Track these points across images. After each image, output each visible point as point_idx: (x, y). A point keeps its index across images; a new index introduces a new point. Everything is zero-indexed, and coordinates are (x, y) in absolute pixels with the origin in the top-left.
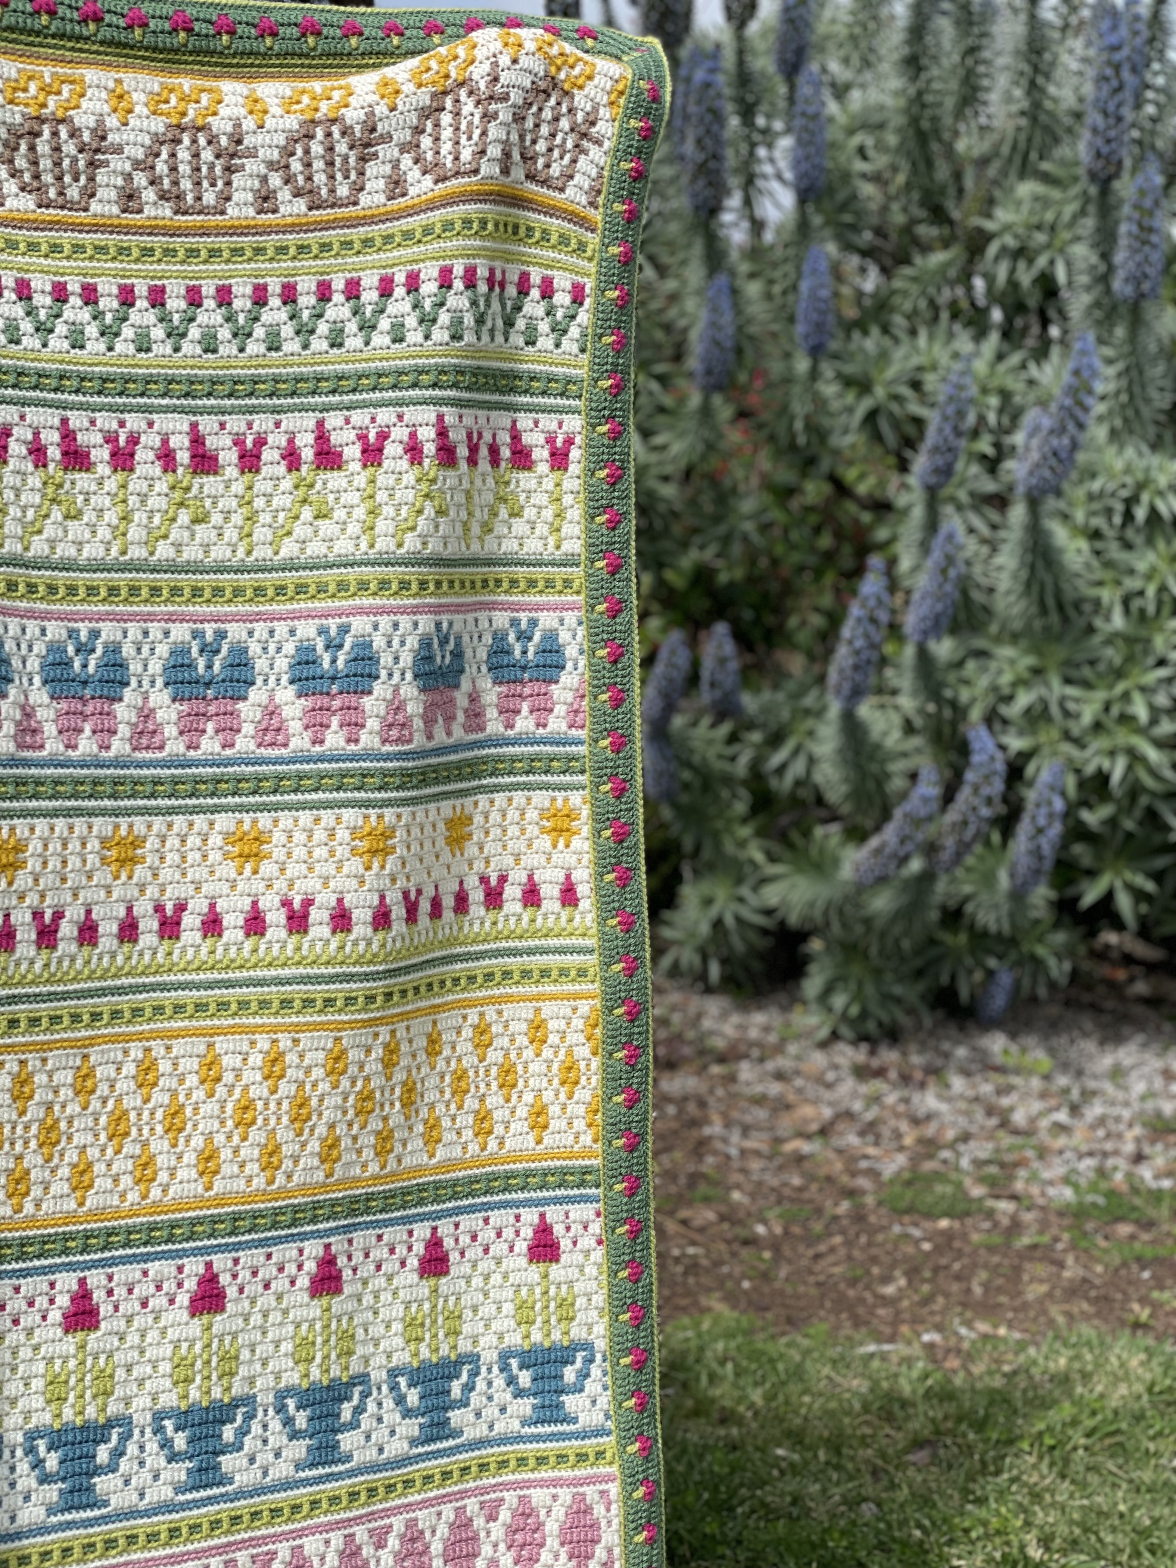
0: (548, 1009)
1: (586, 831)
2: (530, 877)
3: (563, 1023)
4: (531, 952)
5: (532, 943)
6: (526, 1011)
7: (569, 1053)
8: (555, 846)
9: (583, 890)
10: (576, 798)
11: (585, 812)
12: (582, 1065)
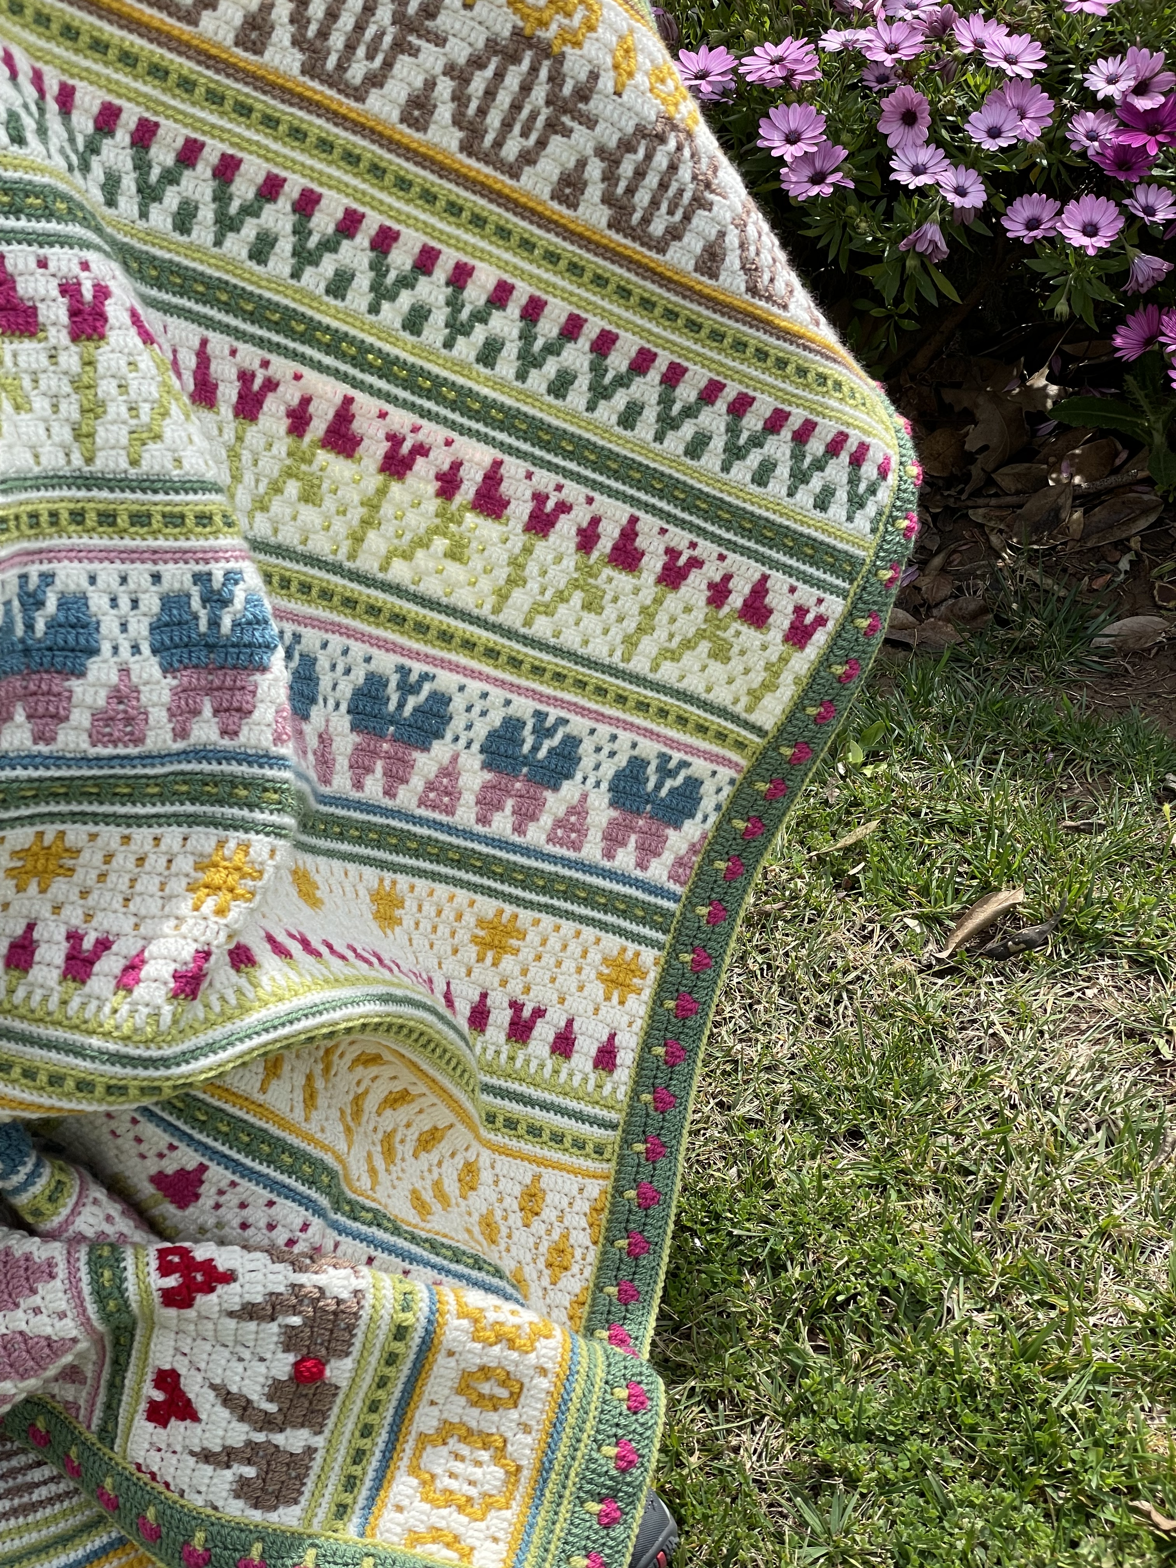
0: (550, 1177)
1: (647, 994)
2: (570, 1023)
3: (565, 1201)
4: (545, 1106)
5: (548, 1097)
6: (525, 1172)
7: (566, 1236)
8: (608, 999)
9: (626, 1058)
10: (649, 956)
11: (653, 975)
12: (578, 1253)
